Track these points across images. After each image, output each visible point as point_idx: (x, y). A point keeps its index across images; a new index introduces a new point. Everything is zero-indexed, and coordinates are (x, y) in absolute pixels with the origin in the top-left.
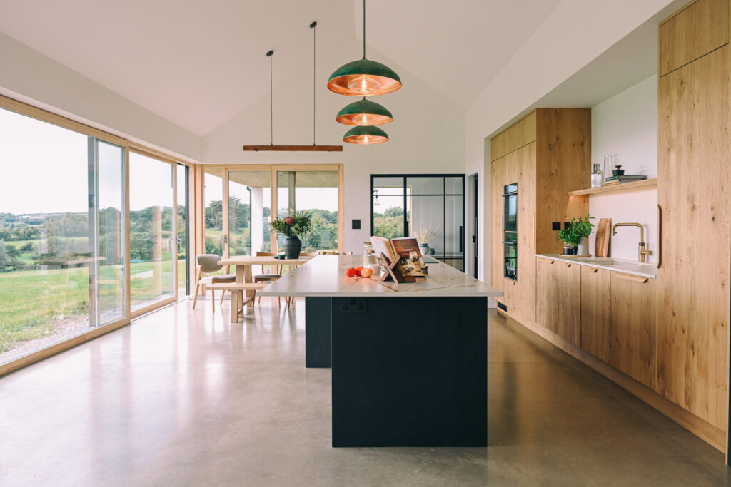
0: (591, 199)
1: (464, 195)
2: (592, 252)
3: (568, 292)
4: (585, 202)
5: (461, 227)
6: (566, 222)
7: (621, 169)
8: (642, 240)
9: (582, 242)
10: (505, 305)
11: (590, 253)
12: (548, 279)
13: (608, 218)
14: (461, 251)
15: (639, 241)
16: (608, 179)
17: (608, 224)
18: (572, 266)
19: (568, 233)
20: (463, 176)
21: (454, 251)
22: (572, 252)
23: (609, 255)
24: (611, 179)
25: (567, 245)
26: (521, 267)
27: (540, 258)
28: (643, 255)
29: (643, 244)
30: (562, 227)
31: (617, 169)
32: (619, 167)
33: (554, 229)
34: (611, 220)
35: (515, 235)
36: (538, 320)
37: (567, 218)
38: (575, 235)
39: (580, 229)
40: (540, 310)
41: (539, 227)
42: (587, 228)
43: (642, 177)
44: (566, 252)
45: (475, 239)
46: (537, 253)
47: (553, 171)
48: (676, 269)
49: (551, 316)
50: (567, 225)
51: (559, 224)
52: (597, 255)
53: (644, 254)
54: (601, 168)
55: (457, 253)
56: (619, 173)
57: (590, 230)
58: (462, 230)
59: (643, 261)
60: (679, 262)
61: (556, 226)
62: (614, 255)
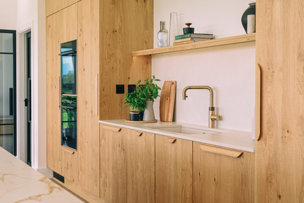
0: (154, 61)
1: (14, 54)
2: (157, 117)
3: (139, 164)
4: (147, 63)
5: (11, 89)
6: (130, 84)
7: (191, 26)
8: (212, 104)
9: (148, 106)
10: (63, 175)
11: (156, 119)
12: (114, 148)
13: (173, 80)
14: (11, 114)
15: (209, 105)
16: (177, 38)
17: (173, 86)
18: (143, 135)
19: (134, 96)
20: (14, 32)
21: (4, 115)
22: (138, 117)
23: (174, 120)
24: (182, 37)
25: (133, 110)
26: (81, 135)
27: (104, 125)
28: (213, 120)
29: (212, 109)
30: (126, 89)
31: (187, 27)
32: (189, 24)
33: (118, 92)
34: (176, 82)
35: (75, 99)
36: (102, 195)
37: (131, 80)
38: (142, 99)
39: (146, 92)
40: (105, 183)
41: (102, 90)
42: (154, 91)
43: (211, 37)
44: (132, 118)
45: (28, 102)
46: (101, 119)
47: (117, 28)
48: (283, 142)
49: (118, 189)
50: (132, 88)
51: (123, 86)
52: (162, 120)
53: (215, 119)
54: (167, 27)
55: (6, 117)
56: (189, 31)
57: (157, 93)
58: (13, 92)
59: (213, 127)
60: (287, 134)
61: (120, 89)
62: (180, 120)
